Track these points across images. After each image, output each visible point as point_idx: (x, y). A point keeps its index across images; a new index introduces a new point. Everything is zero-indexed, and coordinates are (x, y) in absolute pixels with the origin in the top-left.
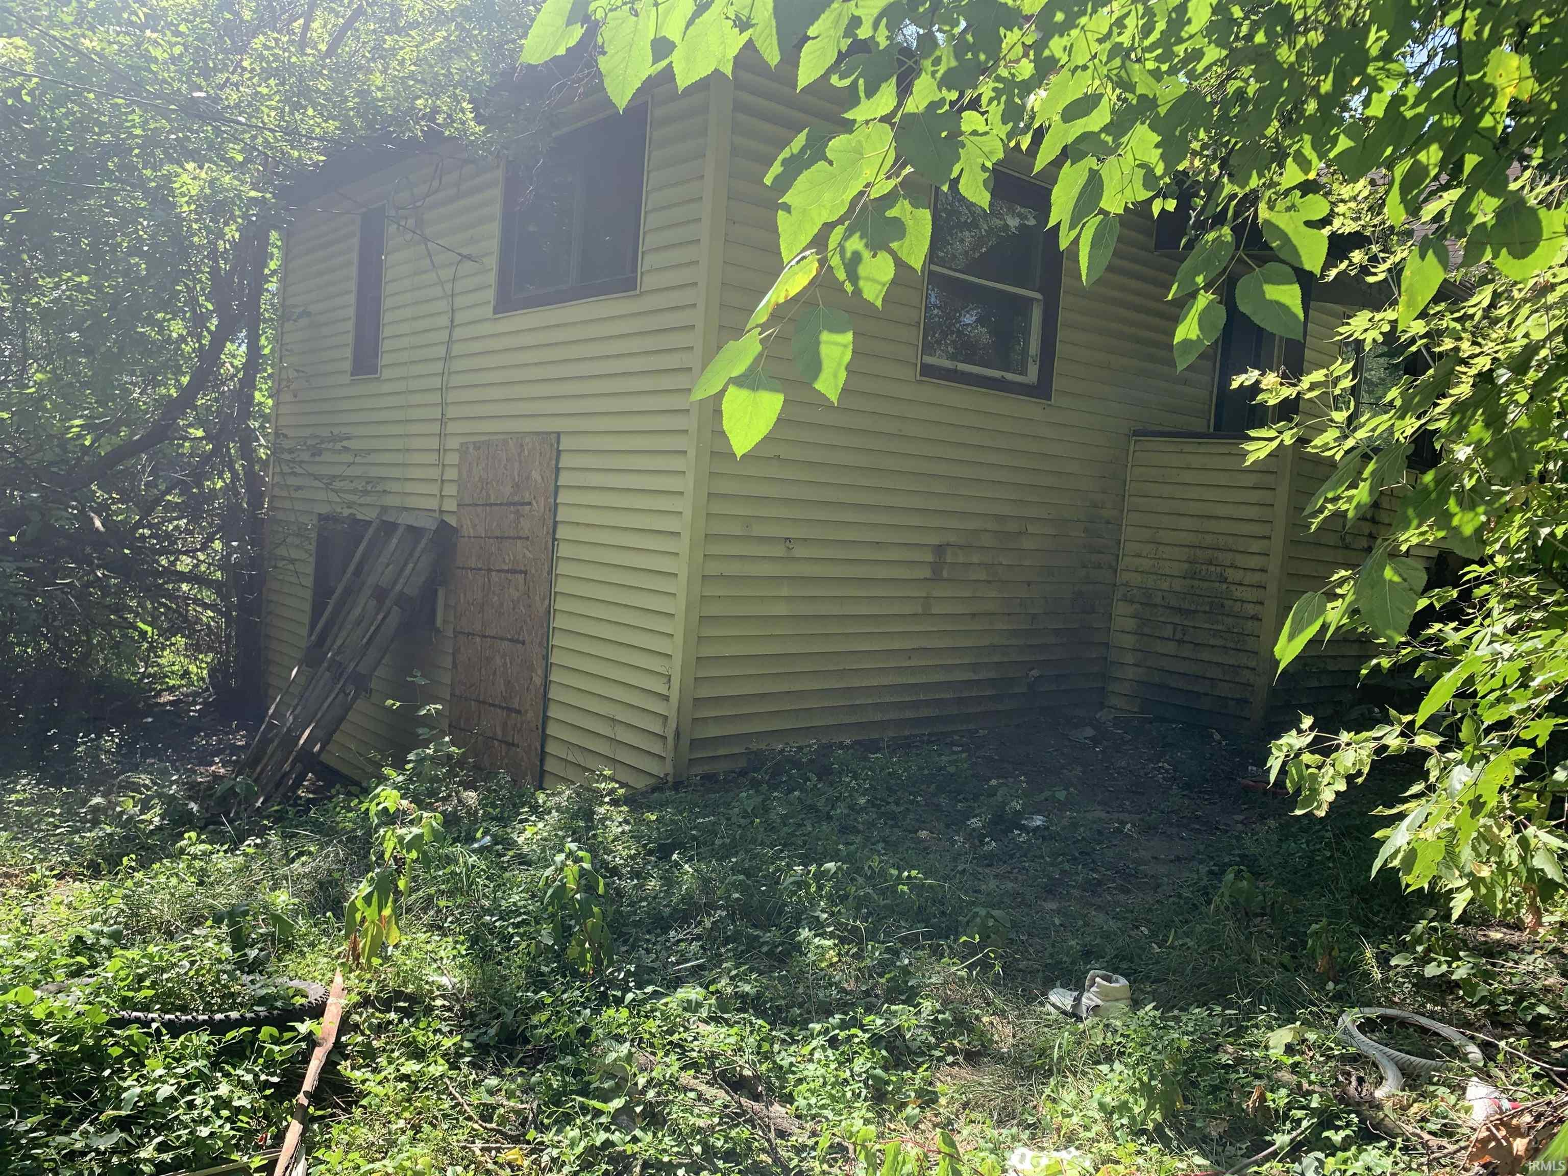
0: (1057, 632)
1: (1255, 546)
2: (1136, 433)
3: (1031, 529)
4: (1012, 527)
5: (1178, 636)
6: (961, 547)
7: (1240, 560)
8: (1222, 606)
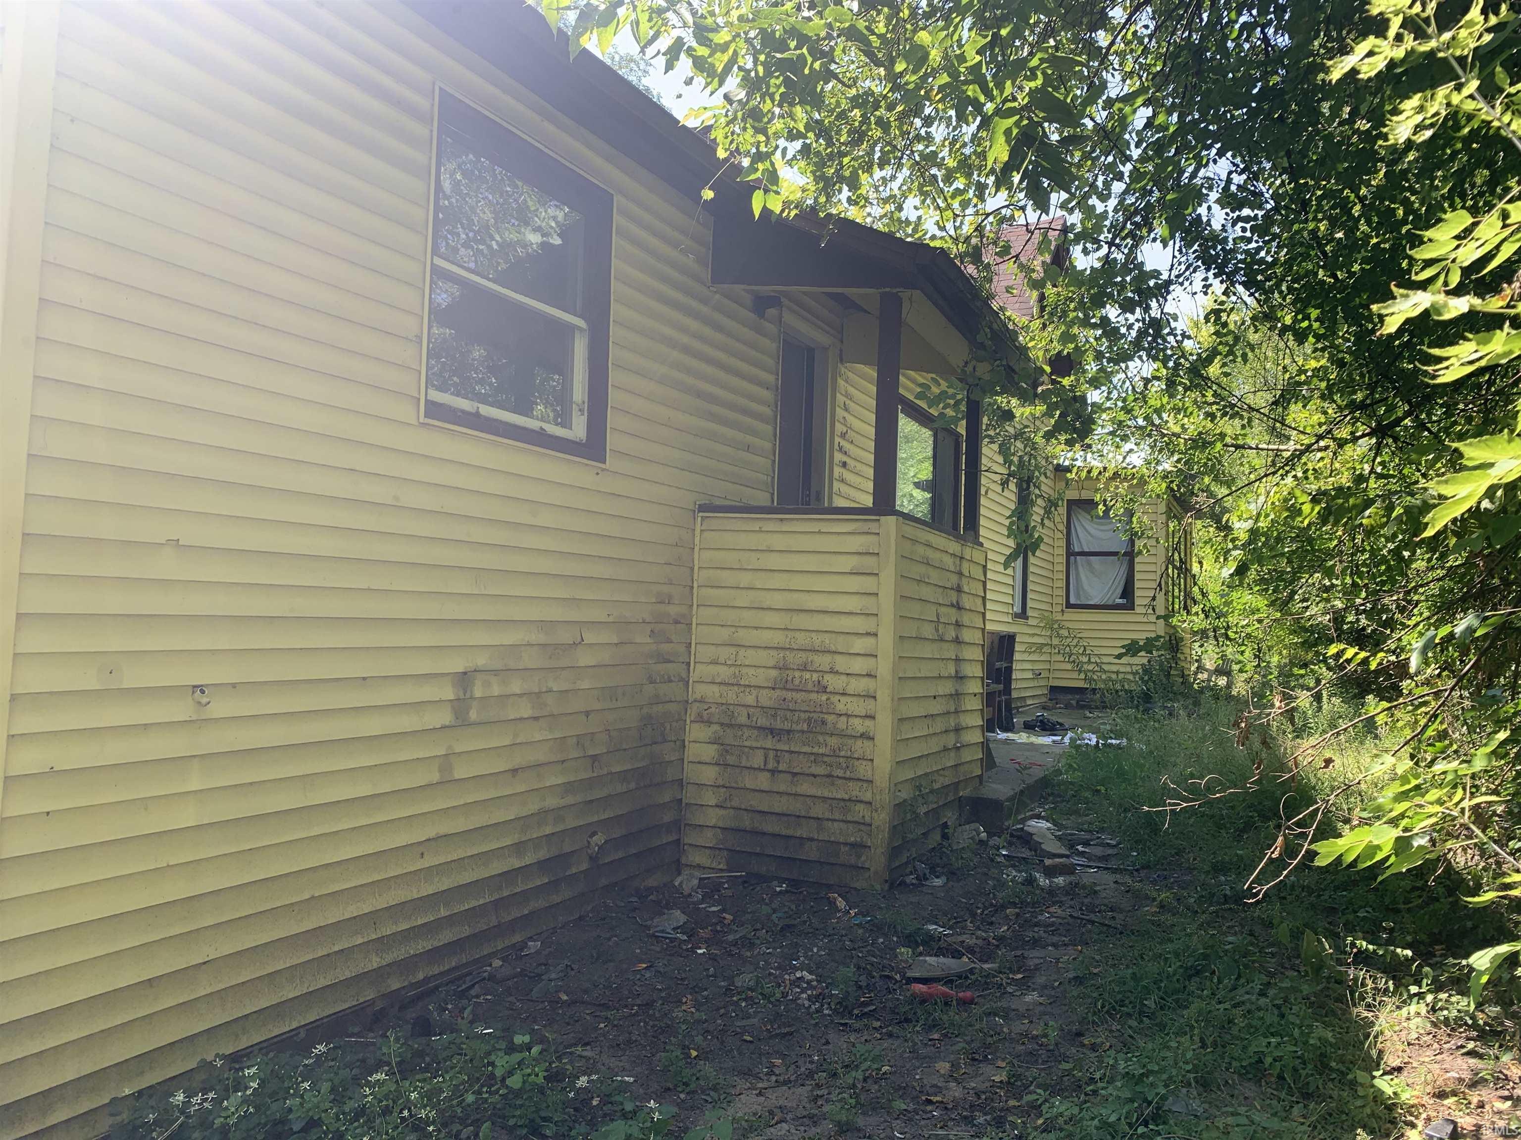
0: (623, 776)
1: (860, 645)
2: (703, 508)
3: (589, 638)
4: (565, 636)
5: (771, 765)
6: (495, 672)
7: (841, 663)
8: (824, 722)
